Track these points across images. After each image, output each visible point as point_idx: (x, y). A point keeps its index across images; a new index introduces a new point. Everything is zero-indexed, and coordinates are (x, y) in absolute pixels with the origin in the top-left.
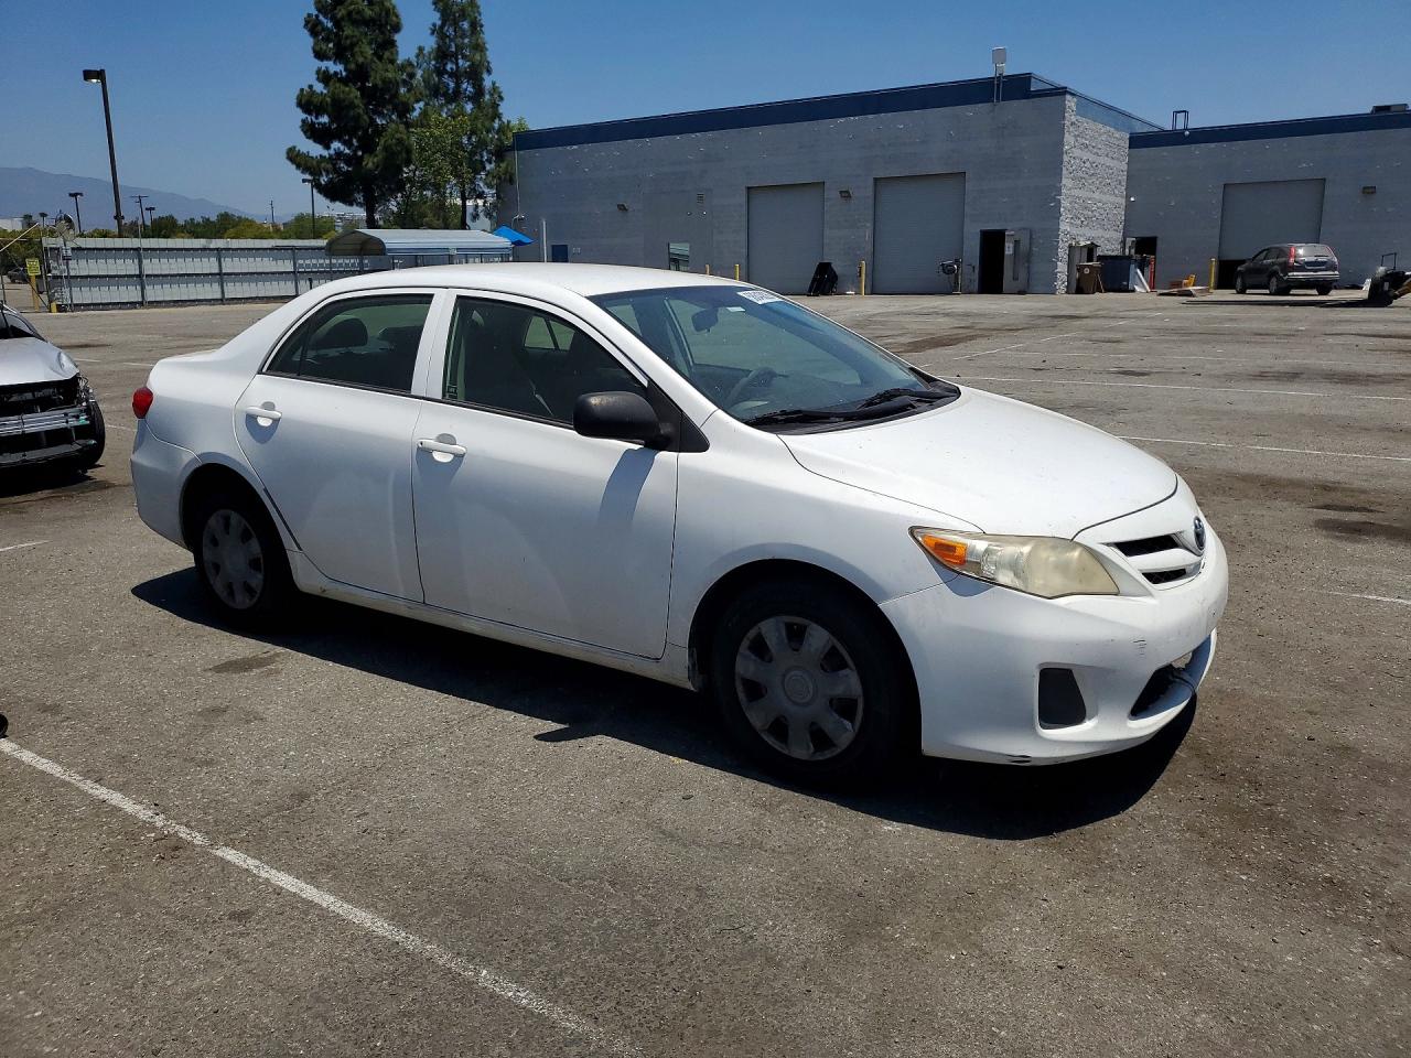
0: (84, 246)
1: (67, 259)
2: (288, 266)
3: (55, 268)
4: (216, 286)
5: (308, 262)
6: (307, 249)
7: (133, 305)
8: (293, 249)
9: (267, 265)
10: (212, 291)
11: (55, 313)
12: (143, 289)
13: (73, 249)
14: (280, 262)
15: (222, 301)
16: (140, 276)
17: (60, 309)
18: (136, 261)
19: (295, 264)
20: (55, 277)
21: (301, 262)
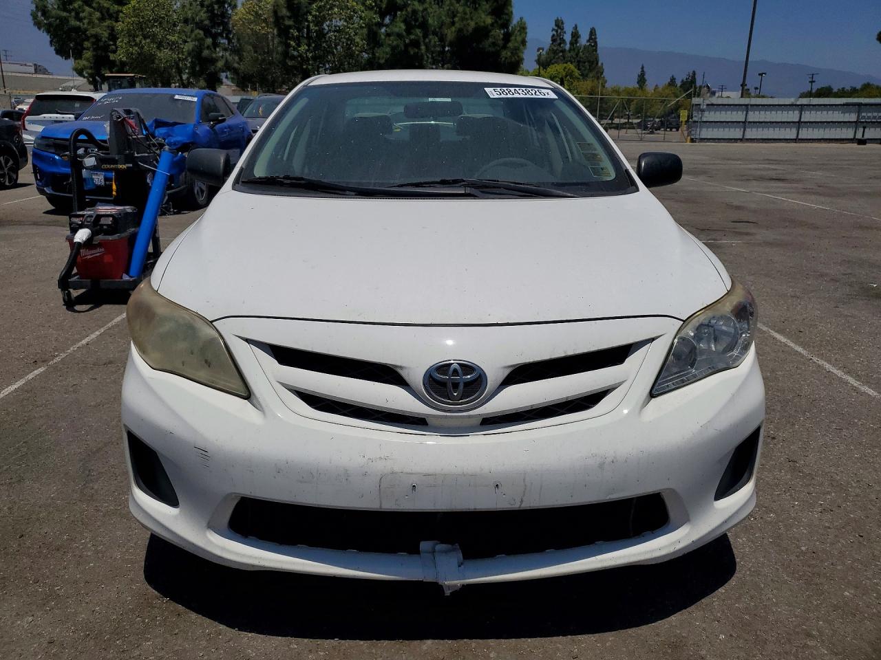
0: (715, 103)
1: (703, 111)
2: (852, 117)
3: (696, 116)
4: (794, 131)
5: (869, 114)
6: (871, 105)
7: (736, 140)
8: (860, 105)
9: (837, 116)
10: (790, 133)
11: (688, 143)
12: (744, 130)
13: (708, 105)
14: (847, 115)
15: (796, 140)
16: (744, 122)
17: (692, 141)
18: (745, 112)
19: (858, 116)
20: (695, 122)
21: (863, 114)
